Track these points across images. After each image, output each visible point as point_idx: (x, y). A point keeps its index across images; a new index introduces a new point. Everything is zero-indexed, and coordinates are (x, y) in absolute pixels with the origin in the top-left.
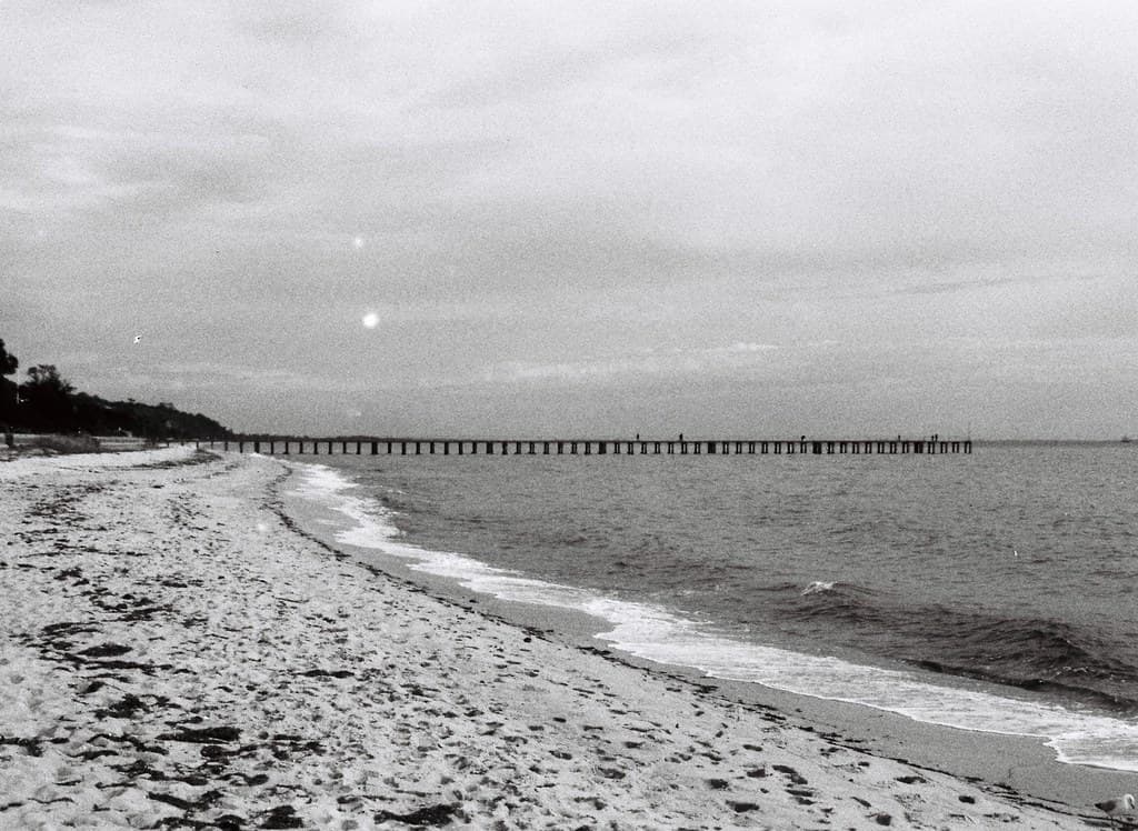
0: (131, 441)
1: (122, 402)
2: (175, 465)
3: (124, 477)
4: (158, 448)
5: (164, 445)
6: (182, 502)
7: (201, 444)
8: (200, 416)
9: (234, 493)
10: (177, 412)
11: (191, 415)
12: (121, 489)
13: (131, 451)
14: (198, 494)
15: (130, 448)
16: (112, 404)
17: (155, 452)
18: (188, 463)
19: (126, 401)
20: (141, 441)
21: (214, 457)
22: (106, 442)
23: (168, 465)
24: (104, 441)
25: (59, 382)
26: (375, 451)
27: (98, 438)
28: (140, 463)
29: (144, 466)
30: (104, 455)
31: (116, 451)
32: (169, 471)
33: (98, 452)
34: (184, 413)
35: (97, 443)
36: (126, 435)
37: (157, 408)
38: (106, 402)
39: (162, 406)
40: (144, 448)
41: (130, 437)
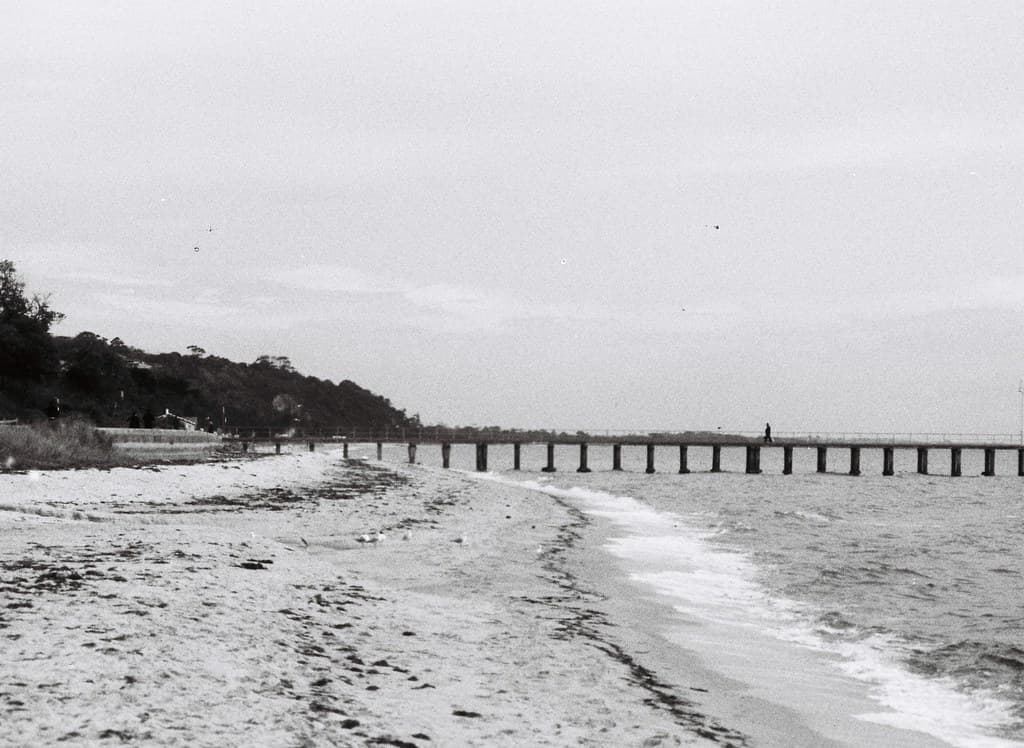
0: (194, 439)
1: (176, 355)
2: (297, 499)
3: (162, 534)
4: (256, 456)
5: (272, 449)
6: (330, 617)
7: (352, 447)
8: (348, 387)
9: (466, 581)
10: (296, 375)
11: (328, 383)
12: (145, 576)
13: (191, 463)
14: (370, 587)
15: (188, 455)
16: (150, 359)
17: (248, 466)
18: (331, 493)
19: (185, 352)
20: (217, 438)
21: (389, 479)
22: (128, 439)
23: (281, 498)
24: (125, 439)
25: (22, 302)
26: (753, 467)
27: (111, 431)
28: (211, 493)
29: (221, 500)
30: (119, 472)
31: (153, 463)
32: (282, 515)
33: (105, 466)
34: (313, 380)
35: (106, 443)
36: (177, 425)
37: (254, 366)
38: (140, 355)
39: (263, 366)
40: (221, 456)
41: (190, 427)
